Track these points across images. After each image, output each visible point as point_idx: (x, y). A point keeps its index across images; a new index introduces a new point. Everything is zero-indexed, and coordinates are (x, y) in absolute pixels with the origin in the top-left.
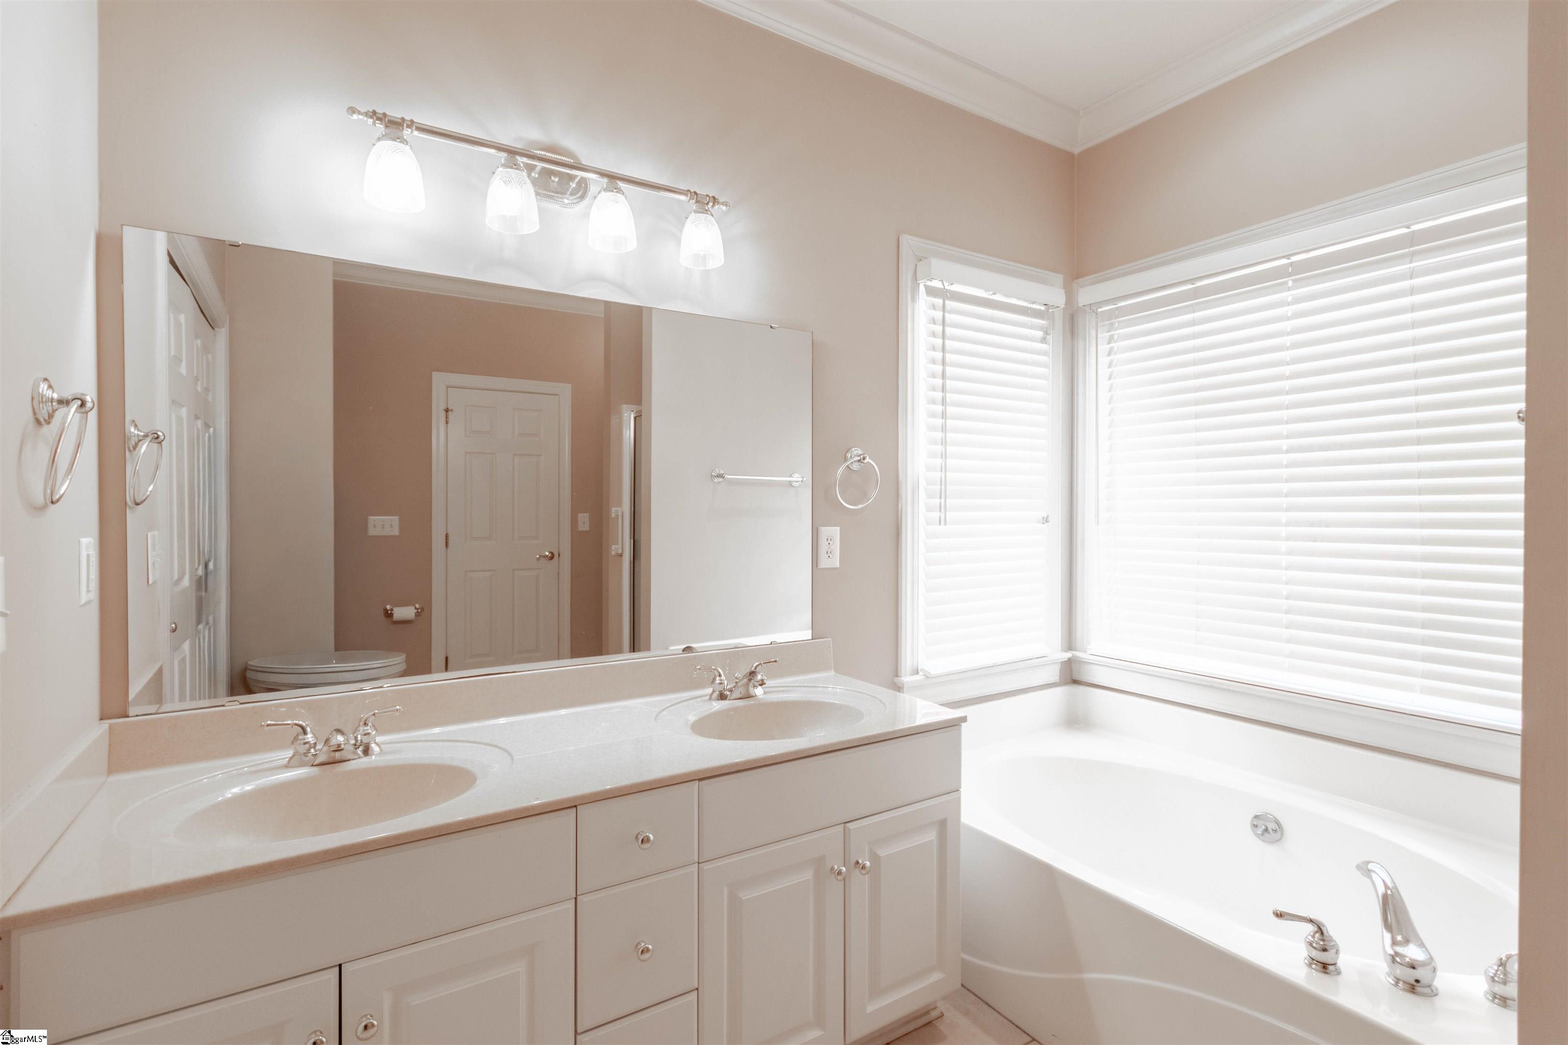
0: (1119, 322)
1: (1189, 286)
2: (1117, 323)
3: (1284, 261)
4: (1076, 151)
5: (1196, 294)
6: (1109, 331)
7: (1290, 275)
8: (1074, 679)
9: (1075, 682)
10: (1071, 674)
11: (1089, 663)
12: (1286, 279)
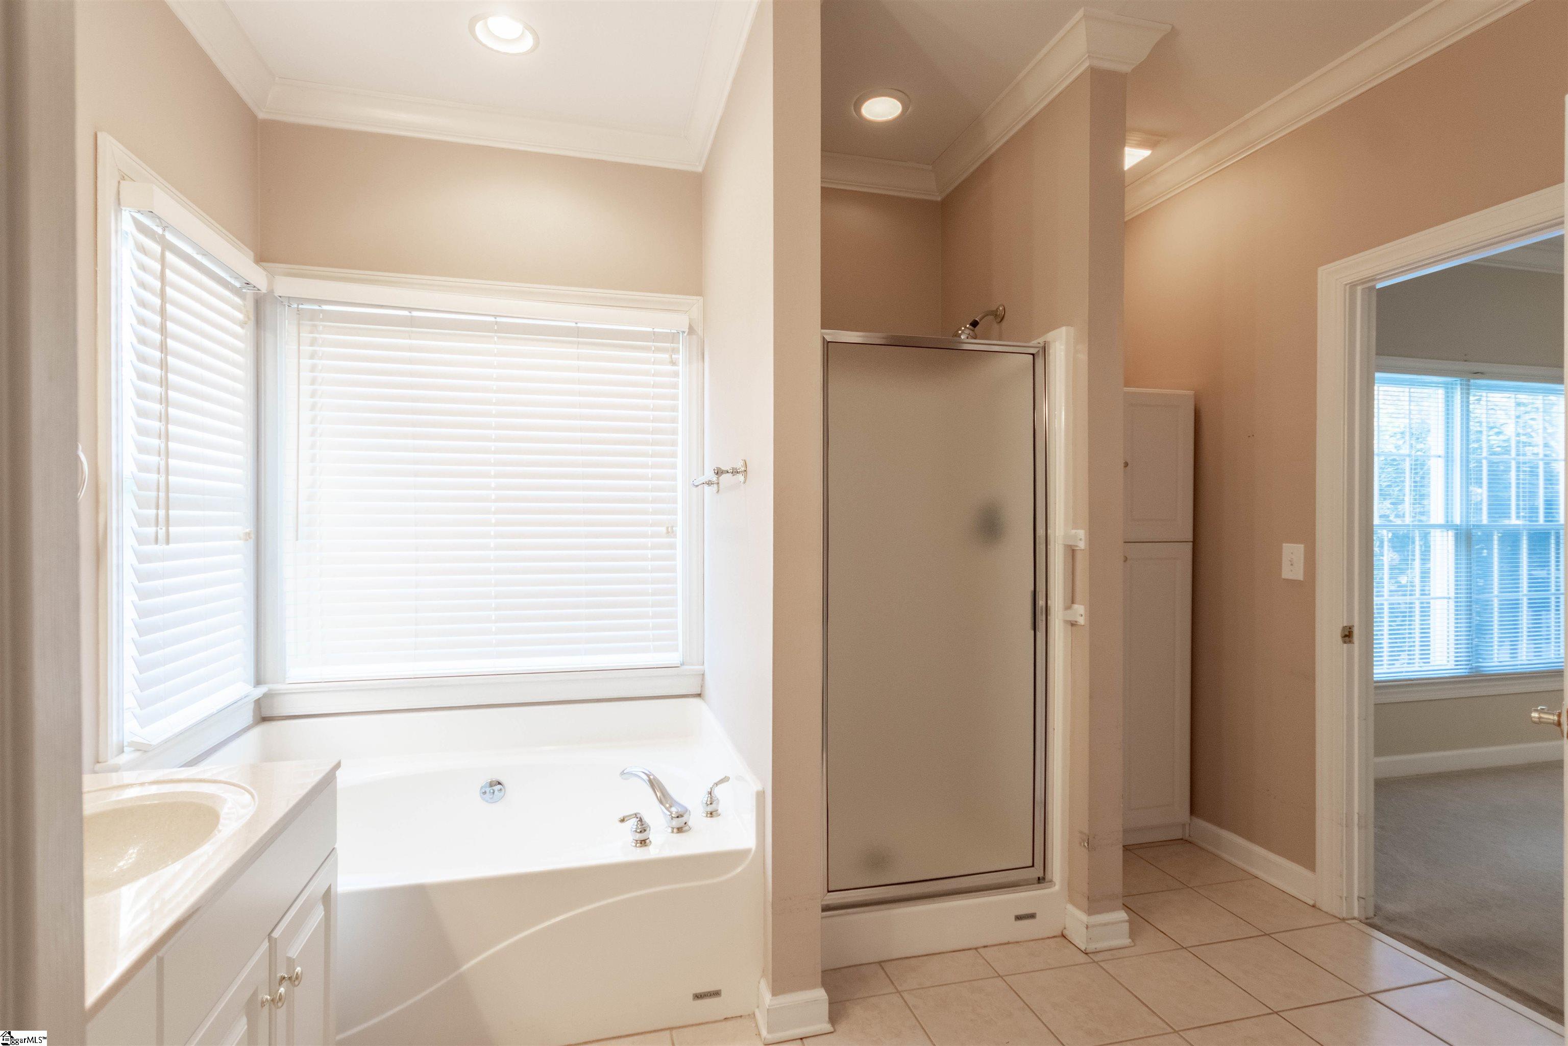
0: (324, 326)
1: (406, 313)
2: (321, 327)
3: (492, 319)
4: (261, 115)
5: (412, 322)
6: (311, 332)
7: (496, 331)
8: (263, 716)
9: (265, 719)
10: (260, 712)
11: (285, 693)
12: (493, 334)
